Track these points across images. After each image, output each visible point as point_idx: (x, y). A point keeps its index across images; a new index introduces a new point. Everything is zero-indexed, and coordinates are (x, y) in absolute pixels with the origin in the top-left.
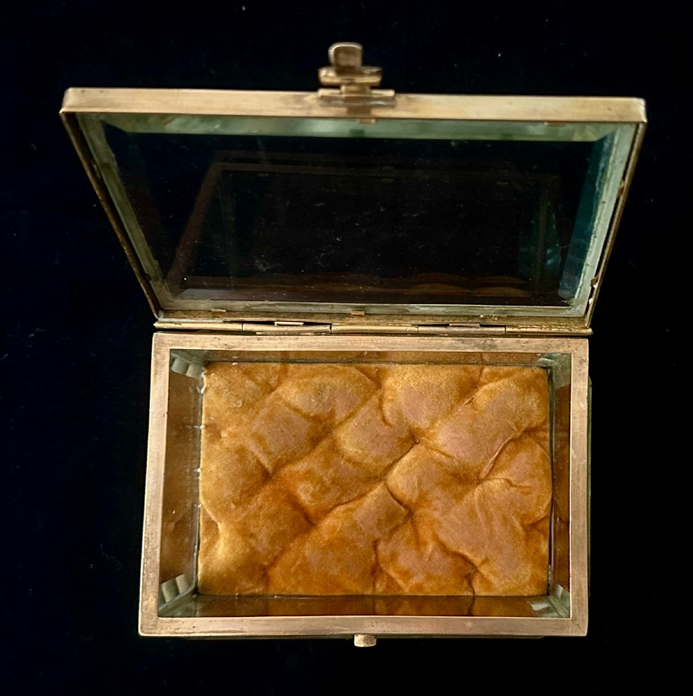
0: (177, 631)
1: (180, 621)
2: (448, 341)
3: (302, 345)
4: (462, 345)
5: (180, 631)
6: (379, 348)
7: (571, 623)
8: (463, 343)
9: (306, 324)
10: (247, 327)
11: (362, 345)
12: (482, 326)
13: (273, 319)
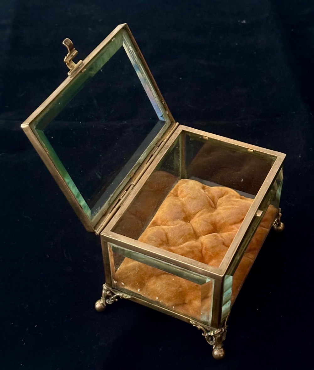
0: (227, 264)
1: (223, 262)
2: (158, 156)
3: (134, 194)
4: (162, 154)
5: (227, 263)
6: (149, 174)
7: (279, 157)
8: (161, 153)
9: (127, 190)
10: (117, 207)
11: (145, 178)
12: (158, 147)
13: (119, 199)
